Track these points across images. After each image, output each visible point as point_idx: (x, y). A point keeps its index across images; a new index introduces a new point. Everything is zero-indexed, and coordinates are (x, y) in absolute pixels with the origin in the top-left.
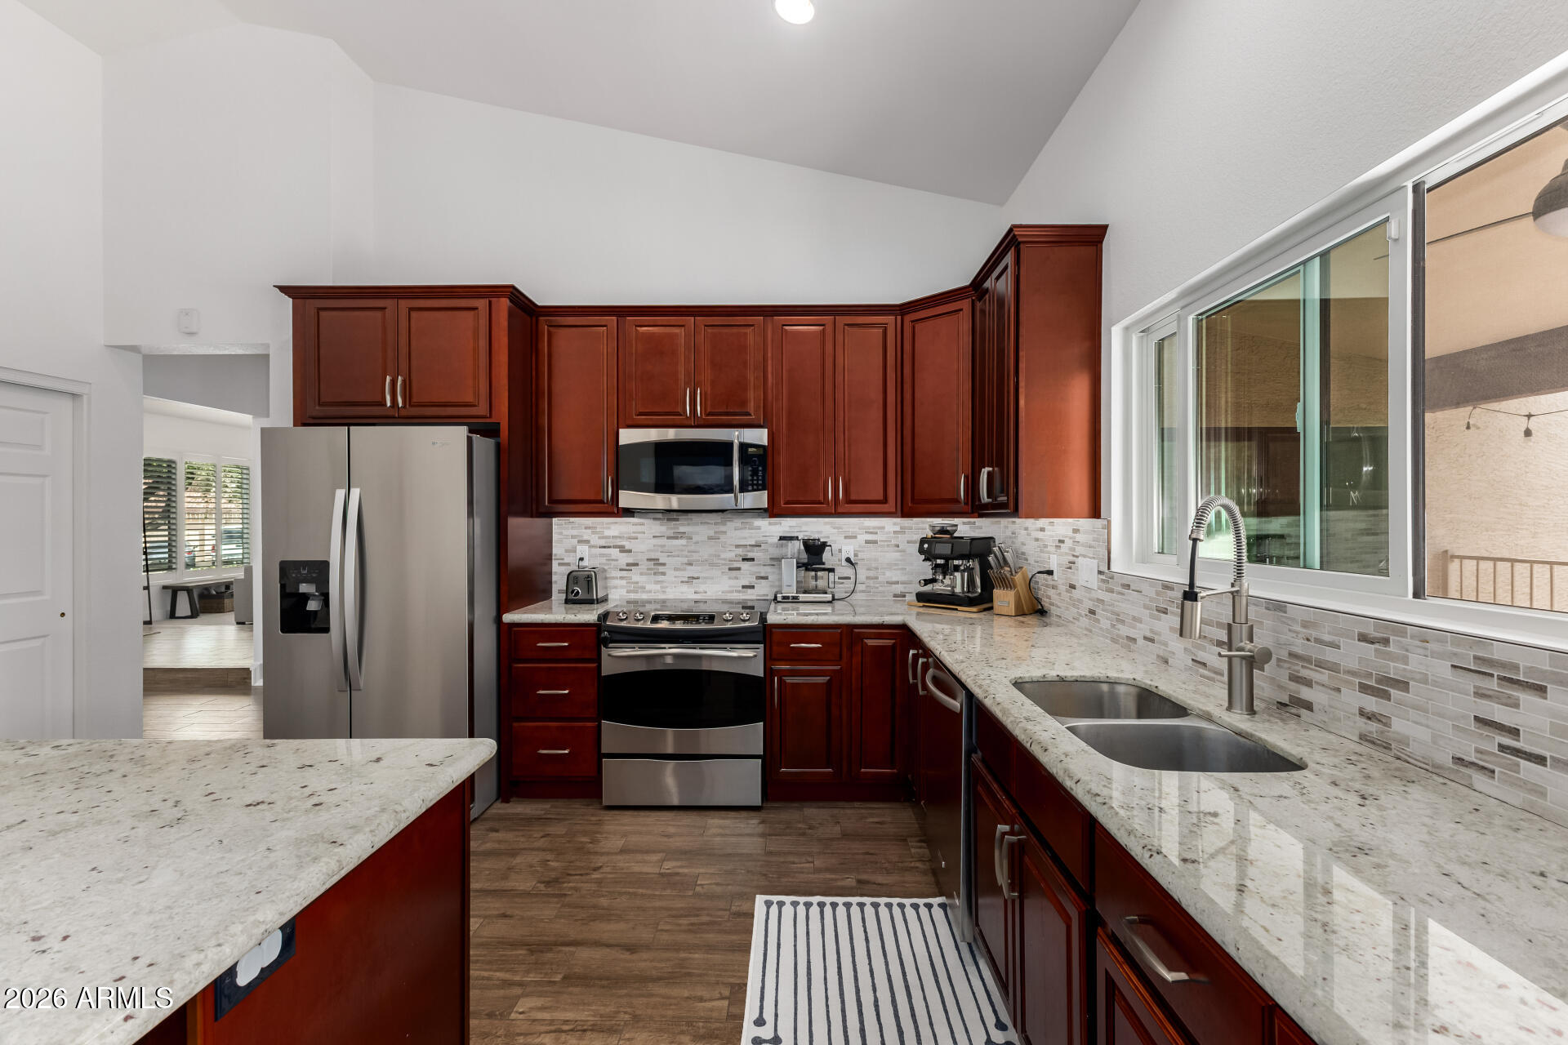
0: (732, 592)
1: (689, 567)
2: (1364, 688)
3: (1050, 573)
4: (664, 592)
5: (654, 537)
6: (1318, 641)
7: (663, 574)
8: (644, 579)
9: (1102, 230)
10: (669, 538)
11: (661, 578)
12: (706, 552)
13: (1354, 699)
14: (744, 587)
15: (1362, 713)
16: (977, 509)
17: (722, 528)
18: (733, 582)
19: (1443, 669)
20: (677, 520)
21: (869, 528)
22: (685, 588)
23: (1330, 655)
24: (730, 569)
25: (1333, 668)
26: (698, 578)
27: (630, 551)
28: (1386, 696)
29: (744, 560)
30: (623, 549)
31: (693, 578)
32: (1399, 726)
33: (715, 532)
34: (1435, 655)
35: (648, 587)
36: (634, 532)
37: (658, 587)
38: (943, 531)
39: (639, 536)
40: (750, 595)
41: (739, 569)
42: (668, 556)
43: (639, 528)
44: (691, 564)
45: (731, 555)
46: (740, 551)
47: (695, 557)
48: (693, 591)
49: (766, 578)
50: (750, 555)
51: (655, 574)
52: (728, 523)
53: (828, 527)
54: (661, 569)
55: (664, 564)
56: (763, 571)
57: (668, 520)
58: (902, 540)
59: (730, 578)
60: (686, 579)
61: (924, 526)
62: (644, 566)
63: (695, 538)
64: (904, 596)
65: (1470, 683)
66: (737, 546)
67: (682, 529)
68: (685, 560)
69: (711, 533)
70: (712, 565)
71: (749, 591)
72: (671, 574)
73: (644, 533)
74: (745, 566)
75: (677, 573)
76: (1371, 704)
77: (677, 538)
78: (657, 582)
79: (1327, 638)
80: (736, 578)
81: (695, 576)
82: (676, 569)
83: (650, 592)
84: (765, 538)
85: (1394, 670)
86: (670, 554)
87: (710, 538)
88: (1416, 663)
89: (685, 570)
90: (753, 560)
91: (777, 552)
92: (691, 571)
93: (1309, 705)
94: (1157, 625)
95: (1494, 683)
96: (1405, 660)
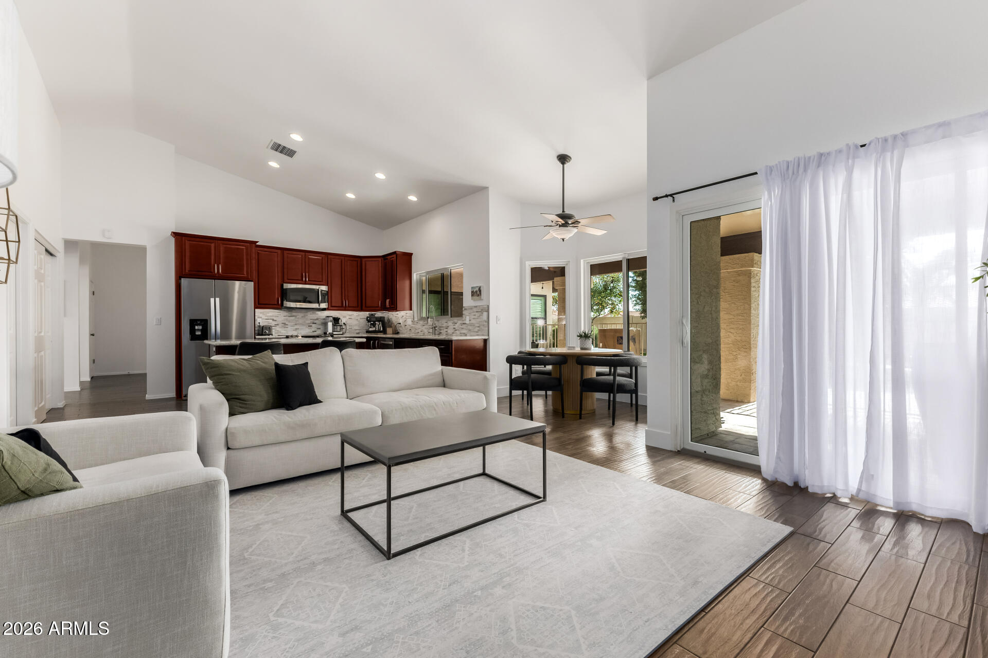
3: (400, 323)
7: (287, 328)
8: (281, 329)
9: (412, 254)
11: (286, 329)
12: (301, 321)
13: (445, 330)
16: (384, 308)
19: (451, 324)
20: (291, 311)
24: (309, 326)
27: (276, 321)
29: (313, 323)
30: (273, 320)
31: (297, 329)
32: (448, 331)
33: (304, 315)
35: (282, 332)
37: (285, 332)
38: (372, 315)
41: (311, 326)
43: (279, 313)
44: (296, 325)
45: (309, 322)
46: (312, 321)
47: (298, 322)
49: (320, 329)
50: (315, 322)
51: (284, 328)
52: (307, 313)
54: (286, 326)
56: (320, 327)
59: (309, 329)
61: (367, 314)
62: (281, 325)
63: (298, 317)
66: (311, 319)
68: (294, 323)
70: (303, 325)
72: (290, 328)
74: (313, 325)
82: (291, 326)
84: (317, 317)
86: (289, 322)
87: (302, 317)
89: (294, 326)
91: (323, 321)
92: (296, 327)
93: (441, 333)
94: (423, 328)
95: (454, 324)
96: (449, 324)
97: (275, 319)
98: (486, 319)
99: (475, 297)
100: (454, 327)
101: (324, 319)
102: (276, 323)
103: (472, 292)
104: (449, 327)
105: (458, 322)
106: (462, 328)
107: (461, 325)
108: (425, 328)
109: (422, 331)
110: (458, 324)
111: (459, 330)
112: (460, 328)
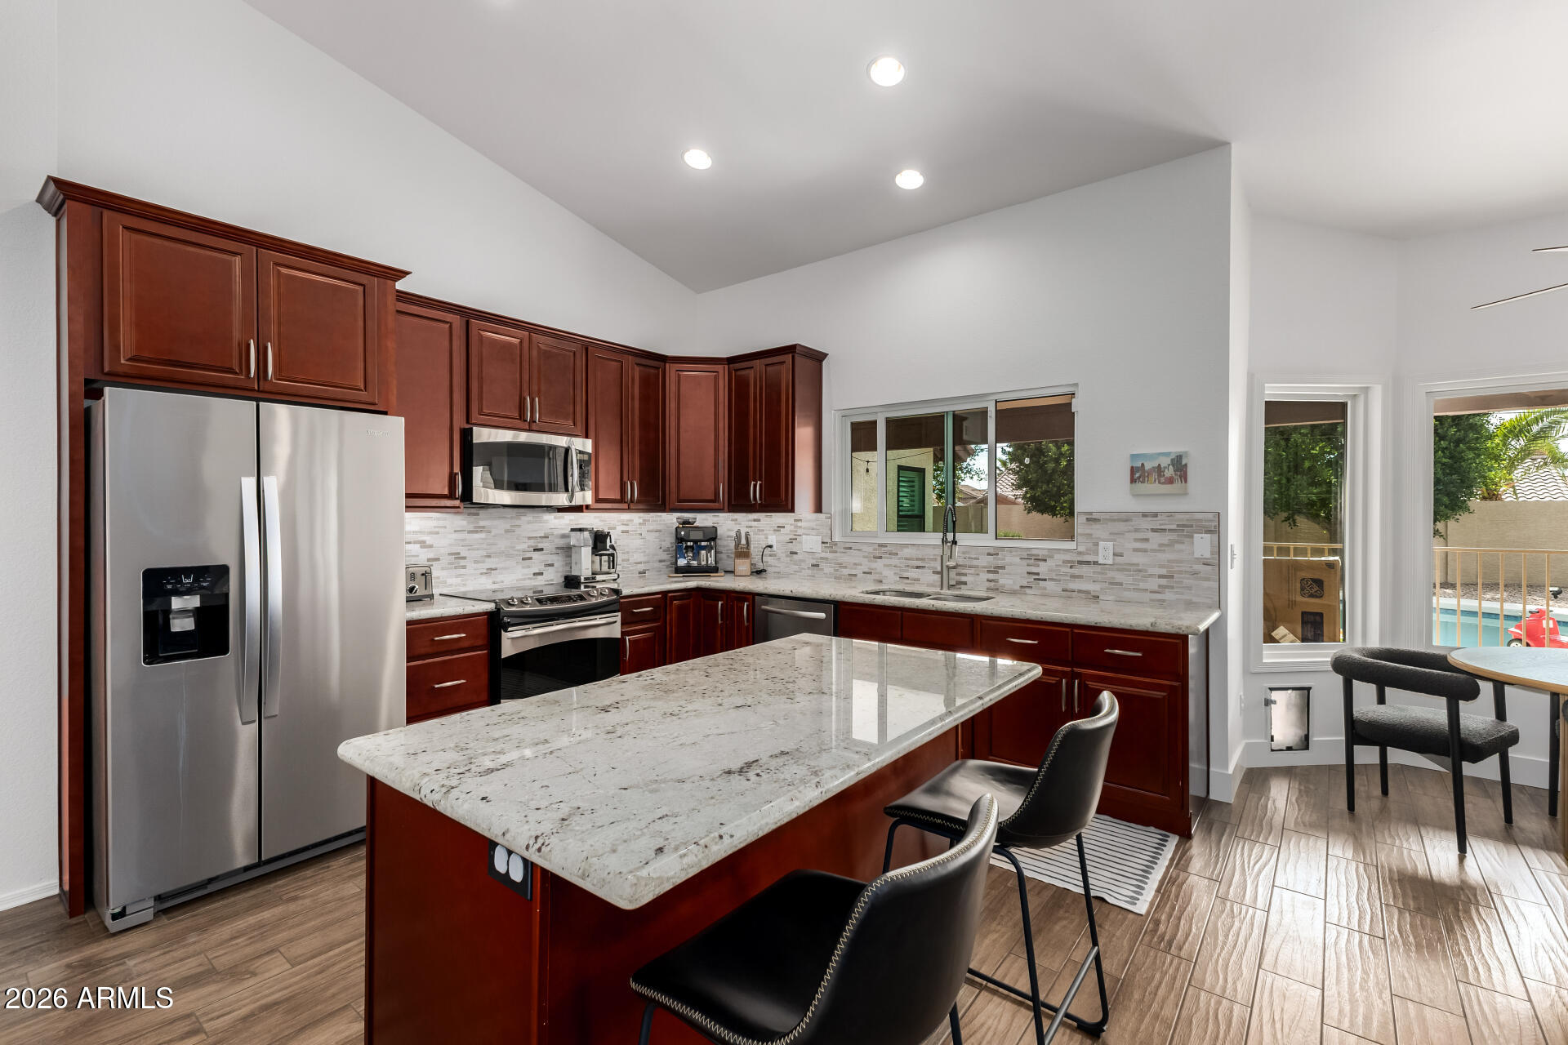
0: (524, 579)
1: (489, 560)
2: (989, 572)
3: (771, 546)
4: (465, 585)
5: (455, 531)
6: (969, 558)
7: (464, 567)
9: (825, 355)
10: (469, 532)
11: (462, 571)
12: (502, 544)
13: (985, 576)
14: (534, 574)
15: (988, 580)
17: (517, 522)
18: (526, 571)
19: (1017, 560)
20: (478, 514)
21: (623, 520)
22: (483, 579)
23: (975, 563)
24: (523, 559)
25: (976, 567)
26: (496, 569)
27: (431, 546)
28: (998, 572)
29: (535, 550)
30: (423, 544)
31: (492, 569)
32: (1002, 581)
33: (512, 526)
34: (1014, 556)
35: (450, 581)
36: (435, 527)
37: (459, 580)
38: (686, 522)
39: (442, 530)
40: (539, 582)
41: (530, 558)
42: (469, 550)
43: (441, 523)
44: (489, 557)
45: (524, 546)
46: (532, 543)
47: (494, 548)
48: (491, 581)
49: (552, 565)
50: (540, 546)
51: (456, 567)
52: (523, 518)
53: (597, 520)
54: (462, 563)
55: (464, 558)
56: (550, 559)
57: (469, 514)
58: (644, 529)
59: (523, 567)
60: (485, 571)
61: (671, 519)
62: (446, 561)
63: (494, 532)
64: (645, 573)
65: (1025, 562)
66: (529, 538)
67: (482, 523)
68: (485, 553)
69: (508, 527)
70: (508, 556)
71: (540, 577)
72: (471, 568)
73: (445, 527)
74: (536, 555)
75: (476, 566)
76: (991, 576)
77: (477, 532)
78: (458, 576)
79: (974, 556)
80: (529, 567)
81: (493, 567)
82: (476, 562)
83: (451, 585)
84: (550, 531)
85: (1000, 563)
86: (470, 547)
87: (507, 531)
88: (1008, 559)
89: (483, 562)
90: (542, 549)
91: (561, 542)
92: (490, 563)
93: (965, 583)
94: (874, 565)
95: (1032, 561)
96: (1004, 559)
97: (428, 539)
98: (1207, 555)
99: (1141, 487)
100: (1034, 570)
101: (564, 536)
102: (432, 556)
103: (1133, 470)
104: (1003, 568)
105: (1052, 557)
106: (1073, 576)
107: (1071, 567)
108: (885, 566)
109: (871, 573)
110: (1050, 563)
111: (1060, 580)
112: (1066, 574)
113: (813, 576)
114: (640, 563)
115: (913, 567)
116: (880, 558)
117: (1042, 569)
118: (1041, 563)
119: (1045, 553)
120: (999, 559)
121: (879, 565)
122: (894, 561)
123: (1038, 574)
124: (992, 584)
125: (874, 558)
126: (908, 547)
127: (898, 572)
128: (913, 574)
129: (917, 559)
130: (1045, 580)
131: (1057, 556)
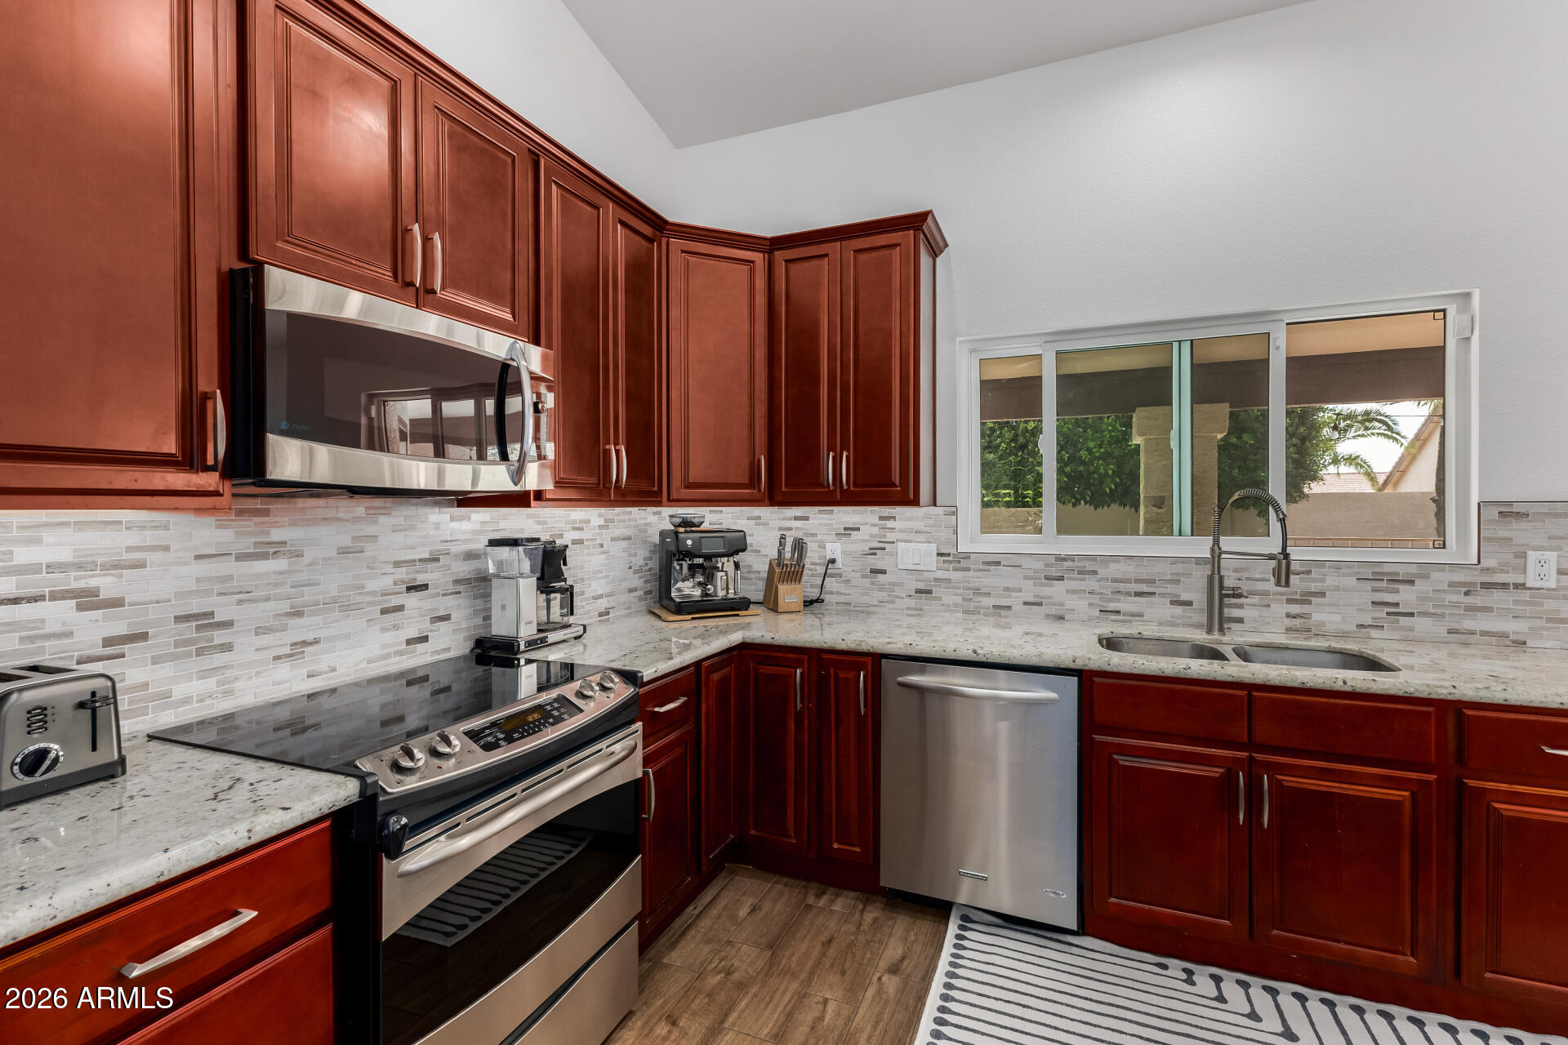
0: (387, 656)
1: (297, 621)
4: (229, 693)
5: (198, 557)
6: (1248, 578)
7: (227, 647)
8: (166, 670)
10: (241, 557)
11: (219, 659)
13: (1281, 609)
14: (409, 642)
15: (1288, 616)
17: (371, 530)
18: (389, 637)
19: (1351, 581)
20: (265, 513)
21: (574, 522)
22: (284, 671)
23: (1260, 586)
24: (384, 612)
25: (1265, 593)
26: (316, 642)
27: (117, 603)
29: (409, 589)
31: (305, 643)
32: (1316, 617)
33: (354, 538)
34: (1345, 575)
35: (179, 691)
36: (129, 549)
37: (211, 684)
38: (686, 524)
39: (150, 557)
40: (421, 657)
41: (400, 608)
42: (240, 602)
43: (150, 538)
44: (299, 614)
45: (387, 582)
46: (402, 573)
47: (309, 595)
48: (304, 671)
49: (446, 618)
50: (421, 579)
51: (200, 652)
52: (382, 519)
53: (531, 521)
54: (220, 636)
55: (228, 624)
56: (443, 605)
57: (241, 513)
58: (607, 535)
59: (383, 630)
60: (287, 650)
62: (164, 639)
63: (309, 556)
64: (608, 613)
65: (1368, 586)
66: (397, 564)
67: (277, 535)
68: (285, 606)
69: (346, 540)
70: (347, 608)
71: (420, 647)
72: (247, 646)
73: (166, 548)
74: (412, 601)
75: (265, 640)
76: (1295, 609)
77: (264, 556)
78: (204, 674)
79: (1258, 576)
80: (396, 627)
81: (310, 637)
82: (260, 631)
83: (186, 701)
84: (444, 546)
85: (1314, 587)
86: (245, 596)
87: (343, 551)
88: (1331, 581)
89: (284, 628)
90: (425, 587)
91: (465, 569)
92: (299, 629)
93: (1240, 620)
94: (1046, 591)
95: (1384, 584)
96: (1323, 581)
97: (107, 585)
100: (1389, 598)
101: (470, 556)
102: (120, 628)
104: (1322, 594)
105: (1426, 577)
106: (1471, 609)
107: (1467, 594)
108: (1068, 591)
109: (1040, 604)
110: (1420, 585)
111: (1443, 615)
112: (1455, 605)
113: (921, 610)
114: (601, 597)
115: (1128, 594)
116: (1061, 578)
117: (1406, 596)
118: (1402, 587)
119: (1413, 569)
120: (1313, 581)
121: (1057, 590)
122: (1090, 583)
123: (1397, 605)
124: (1297, 622)
125: (1047, 578)
126: (1119, 562)
127: (1097, 601)
128: (1128, 605)
129: (1138, 581)
130: (1412, 615)
131: (1435, 575)
